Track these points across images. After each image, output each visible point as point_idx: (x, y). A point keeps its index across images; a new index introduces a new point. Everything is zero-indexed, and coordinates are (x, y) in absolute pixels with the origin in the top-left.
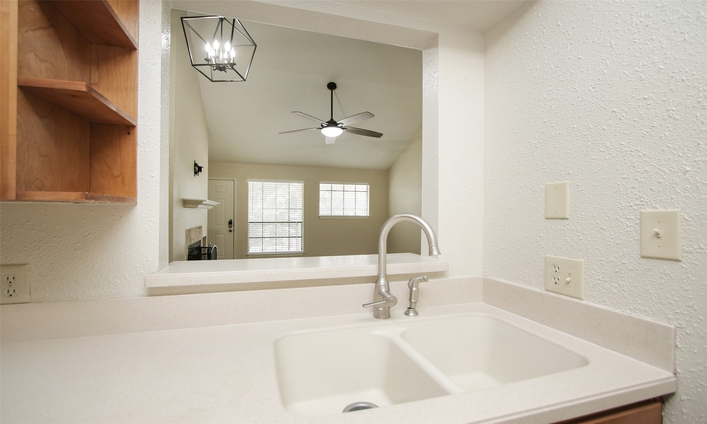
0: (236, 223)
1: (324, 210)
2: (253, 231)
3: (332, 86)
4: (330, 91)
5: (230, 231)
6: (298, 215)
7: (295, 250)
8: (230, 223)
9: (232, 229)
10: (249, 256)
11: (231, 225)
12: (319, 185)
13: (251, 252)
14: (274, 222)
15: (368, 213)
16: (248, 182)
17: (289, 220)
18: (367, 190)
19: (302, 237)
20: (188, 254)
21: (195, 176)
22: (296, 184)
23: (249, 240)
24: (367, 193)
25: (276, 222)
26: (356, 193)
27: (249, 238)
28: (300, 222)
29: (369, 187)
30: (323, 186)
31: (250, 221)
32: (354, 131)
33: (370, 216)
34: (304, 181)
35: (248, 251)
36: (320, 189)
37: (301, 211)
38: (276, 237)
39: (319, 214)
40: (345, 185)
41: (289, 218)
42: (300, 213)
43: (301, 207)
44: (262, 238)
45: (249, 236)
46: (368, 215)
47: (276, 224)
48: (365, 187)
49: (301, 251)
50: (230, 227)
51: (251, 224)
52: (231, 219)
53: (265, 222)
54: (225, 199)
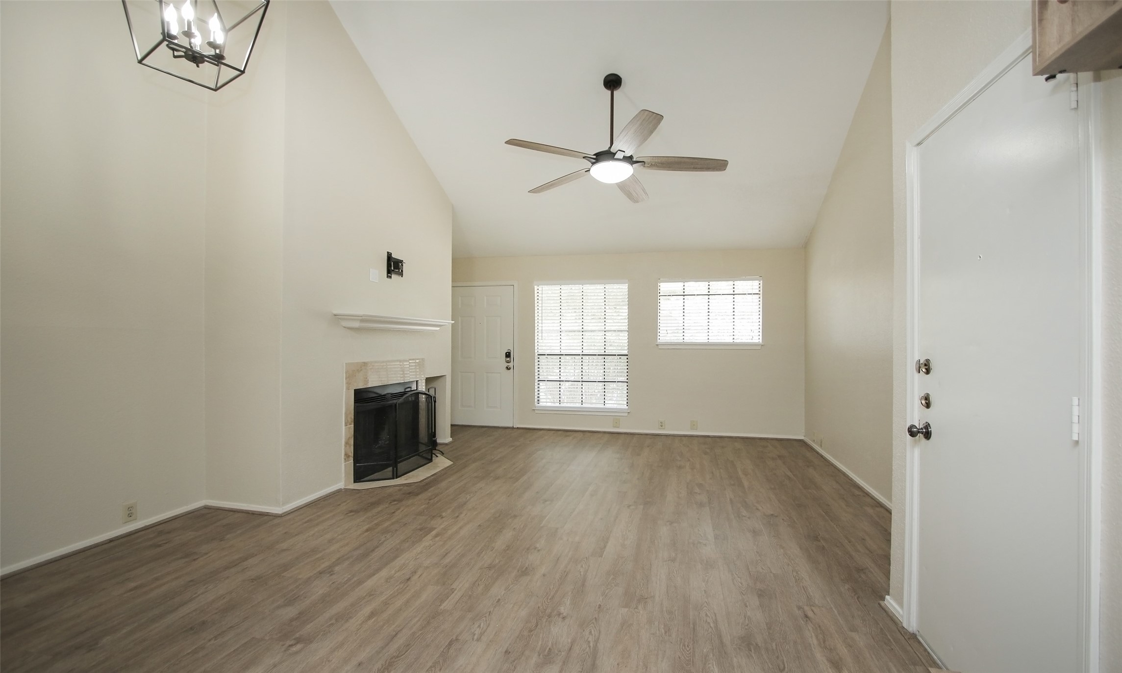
0: (515, 355)
1: (668, 333)
2: (547, 369)
3: (613, 82)
4: (609, 92)
5: (508, 368)
6: (620, 342)
7: (615, 406)
8: (508, 355)
9: (511, 365)
10: (536, 412)
11: (508, 359)
12: (659, 284)
13: (541, 404)
14: (580, 355)
15: (761, 337)
16: (535, 286)
17: (605, 352)
18: (760, 291)
19: (627, 382)
20: (355, 403)
21: (391, 277)
22: (616, 286)
23: (538, 384)
24: (758, 298)
25: (582, 355)
26: (734, 298)
27: (539, 381)
28: (618, 355)
29: (761, 284)
30: (665, 287)
31: (541, 352)
32: (661, 163)
33: (763, 344)
34: (627, 280)
35: (536, 403)
36: (660, 293)
37: (626, 334)
38: (582, 381)
39: (658, 341)
40: (711, 283)
41: (605, 348)
42: (624, 338)
43: (626, 328)
44: (560, 381)
45: (538, 377)
46: (761, 341)
47: (582, 358)
48: (754, 285)
49: (625, 407)
50: (508, 362)
51: (541, 357)
52: (510, 350)
53: (564, 354)
54: (500, 316)
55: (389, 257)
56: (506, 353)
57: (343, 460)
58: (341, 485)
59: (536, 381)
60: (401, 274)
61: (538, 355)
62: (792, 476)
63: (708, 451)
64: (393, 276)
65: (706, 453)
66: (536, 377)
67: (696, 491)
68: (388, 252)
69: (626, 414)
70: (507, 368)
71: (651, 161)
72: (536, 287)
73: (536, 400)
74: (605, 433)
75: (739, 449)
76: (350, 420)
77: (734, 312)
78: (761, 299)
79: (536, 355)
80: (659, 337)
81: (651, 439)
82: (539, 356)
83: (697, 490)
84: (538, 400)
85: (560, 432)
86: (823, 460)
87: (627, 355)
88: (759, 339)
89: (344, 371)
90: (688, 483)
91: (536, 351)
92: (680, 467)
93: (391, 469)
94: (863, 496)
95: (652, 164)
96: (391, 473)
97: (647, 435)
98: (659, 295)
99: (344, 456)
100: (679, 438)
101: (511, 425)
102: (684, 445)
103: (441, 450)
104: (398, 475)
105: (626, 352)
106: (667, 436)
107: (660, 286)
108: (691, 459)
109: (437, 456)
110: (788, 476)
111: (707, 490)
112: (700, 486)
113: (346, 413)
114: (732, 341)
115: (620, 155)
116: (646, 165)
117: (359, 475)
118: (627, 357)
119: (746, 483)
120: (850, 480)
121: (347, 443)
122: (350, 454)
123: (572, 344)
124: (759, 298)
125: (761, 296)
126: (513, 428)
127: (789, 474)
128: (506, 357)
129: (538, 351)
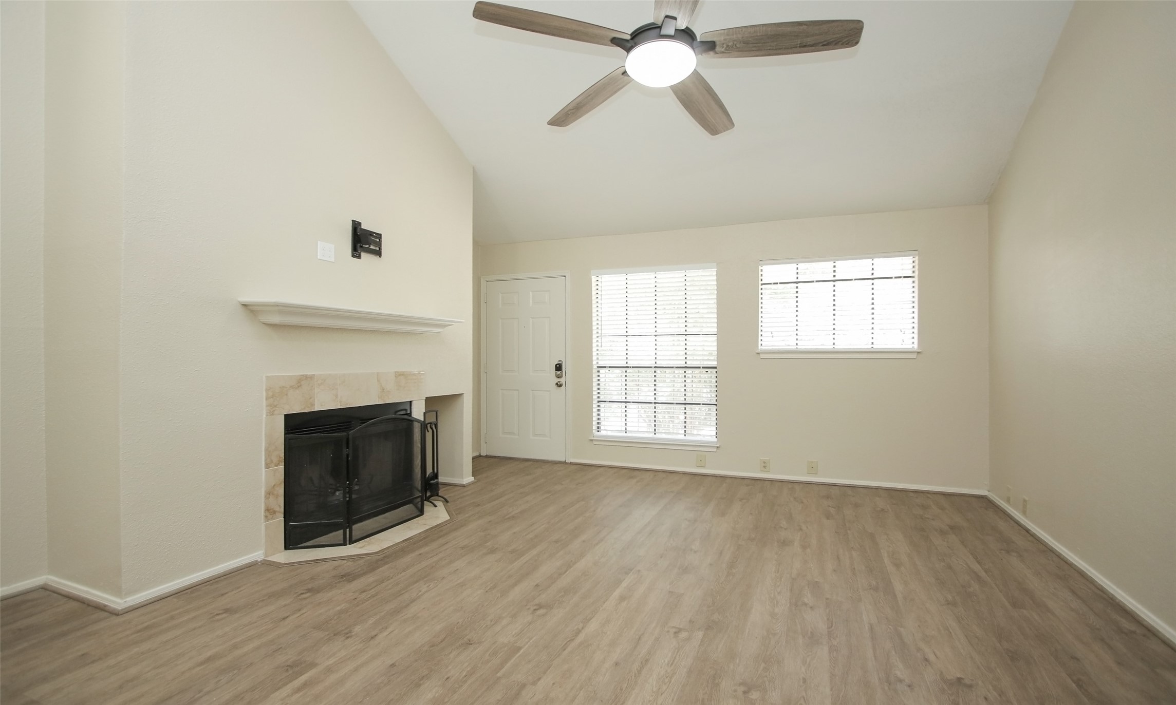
0: (569, 368)
1: (774, 336)
2: (609, 386)
5: (559, 385)
6: (706, 350)
7: (700, 438)
8: (559, 368)
9: (562, 380)
10: (596, 443)
11: (559, 373)
12: (760, 268)
13: (603, 433)
14: (651, 367)
15: (916, 341)
16: (593, 277)
17: (686, 363)
18: (914, 272)
19: (716, 405)
20: (285, 434)
21: (359, 257)
22: (701, 272)
23: (599, 406)
24: (911, 282)
25: (655, 367)
26: (873, 284)
27: (599, 402)
28: (703, 368)
29: (917, 262)
30: (770, 272)
31: (601, 364)
32: (744, 43)
33: (920, 350)
34: (716, 264)
35: (594, 431)
36: (762, 280)
37: (714, 338)
38: (655, 403)
39: (760, 347)
40: (838, 263)
41: (686, 358)
42: (711, 344)
43: (715, 330)
44: (626, 402)
45: (598, 397)
46: (916, 346)
47: (655, 372)
48: (905, 264)
49: (715, 439)
50: (558, 377)
51: (602, 371)
52: (560, 361)
53: (631, 366)
54: (549, 317)
55: (356, 226)
56: (556, 365)
57: (263, 517)
58: (258, 555)
59: (595, 402)
60: (378, 253)
61: (598, 367)
62: (983, 574)
63: (832, 510)
64: (363, 255)
65: (828, 516)
66: (595, 397)
67: (806, 600)
68: (353, 221)
69: (715, 450)
70: (557, 384)
71: (725, 40)
72: (594, 279)
73: (594, 427)
74: (685, 473)
75: (883, 510)
76: (275, 460)
77: (873, 304)
78: (916, 285)
79: (595, 367)
80: (761, 342)
81: (747, 485)
82: (599, 369)
83: (808, 598)
84: (598, 428)
85: (625, 471)
86: (1031, 538)
87: (715, 368)
88: (913, 343)
89: (264, 388)
90: (793, 579)
91: (594, 363)
92: (784, 543)
93: (341, 532)
94: (1144, 636)
95: (728, 46)
96: (341, 537)
97: (743, 478)
98: (760, 282)
99: (265, 512)
100: (790, 486)
101: (563, 459)
102: (795, 498)
103: (445, 497)
104: (354, 538)
105: (714, 364)
106: (772, 481)
107: (762, 270)
108: (804, 528)
109: (435, 506)
110: (975, 573)
111: (827, 599)
112: (815, 586)
113: (266, 450)
114: (870, 346)
115: (669, 30)
116: (718, 49)
117: (292, 540)
118: (715, 370)
119: (898, 587)
120: (1098, 589)
121: (269, 494)
122: (277, 509)
123: (642, 353)
124: (914, 282)
125: (916, 279)
126: (565, 463)
127: (976, 567)
128: (556, 370)
129: (597, 363)
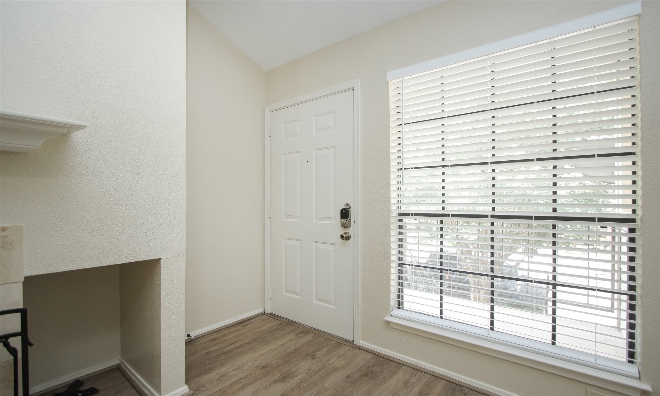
0: (355, 214)
5: (346, 238)
8: (345, 214)
9: (350, 231)
11: (345, 221)
23: (400, 272)
25: (492, 217)
27: (400, 265)
31: (404, 209)
50: (345, 226)
51: (406, 219)
52: (348, 205)
53: (451, 213)
54: (334, 147)
56: (342, 210)
61: (400, 214)
66: (394, 258)
70: (342, 237)
73: (393, 302)
79: (395, 214)
82: (401, 217)
91: (394, 208)
128: (341, 218)
129: (399, 208)
